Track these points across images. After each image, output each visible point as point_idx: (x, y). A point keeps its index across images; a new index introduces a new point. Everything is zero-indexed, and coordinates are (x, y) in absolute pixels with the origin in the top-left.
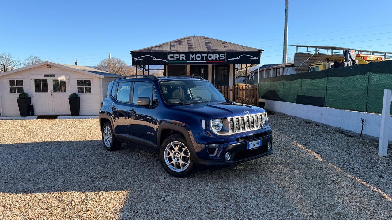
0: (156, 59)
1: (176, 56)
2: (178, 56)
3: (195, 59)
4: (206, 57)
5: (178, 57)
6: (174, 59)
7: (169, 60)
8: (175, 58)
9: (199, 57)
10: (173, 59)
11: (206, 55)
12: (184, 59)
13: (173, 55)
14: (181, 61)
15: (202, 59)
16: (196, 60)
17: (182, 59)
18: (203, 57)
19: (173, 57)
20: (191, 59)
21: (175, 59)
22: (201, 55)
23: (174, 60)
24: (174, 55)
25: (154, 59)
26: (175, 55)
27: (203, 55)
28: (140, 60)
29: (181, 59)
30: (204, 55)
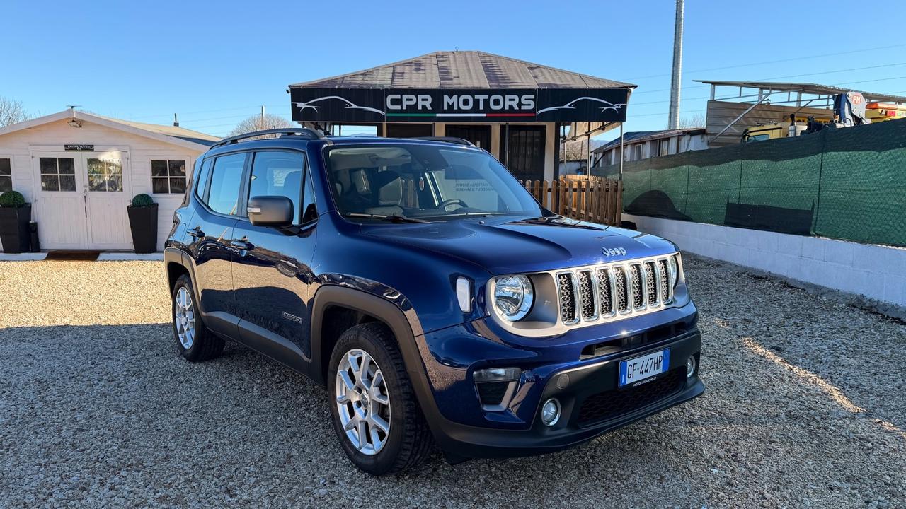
0: (354, 106)
1: (407, 100)
2: (411, 100)
3: (456, 108)
4: (486, 102)
5: (413, 102)
6: (402, 107)
7: (388, 111)
8: (405, 103)
9: (466, 102)
10: (398, 107)
11: (486, 97)
12: (429, 108)
13: (398, 97)
14: (420, 112)
15: (476, 109)
16: (460, 111)
17: (424, 106)
18: (476, 102)
19: (399, 102)
20: (446, 107)
21: (405, 108)
22: (473, 97)
23: (402, 111)
24: (401, 97)
25: (351, 105)
26: (405, 97)
27: (477, 97)
28: (314, 107)
29: (420, 108)
30: (481, 98)
